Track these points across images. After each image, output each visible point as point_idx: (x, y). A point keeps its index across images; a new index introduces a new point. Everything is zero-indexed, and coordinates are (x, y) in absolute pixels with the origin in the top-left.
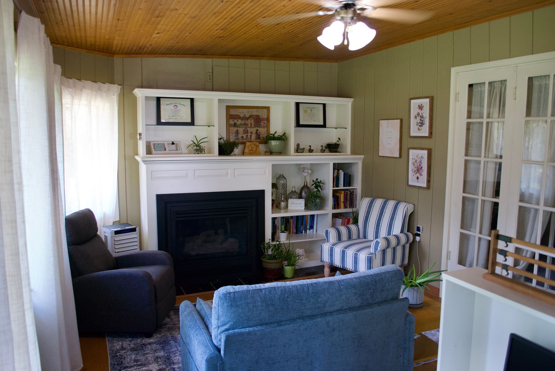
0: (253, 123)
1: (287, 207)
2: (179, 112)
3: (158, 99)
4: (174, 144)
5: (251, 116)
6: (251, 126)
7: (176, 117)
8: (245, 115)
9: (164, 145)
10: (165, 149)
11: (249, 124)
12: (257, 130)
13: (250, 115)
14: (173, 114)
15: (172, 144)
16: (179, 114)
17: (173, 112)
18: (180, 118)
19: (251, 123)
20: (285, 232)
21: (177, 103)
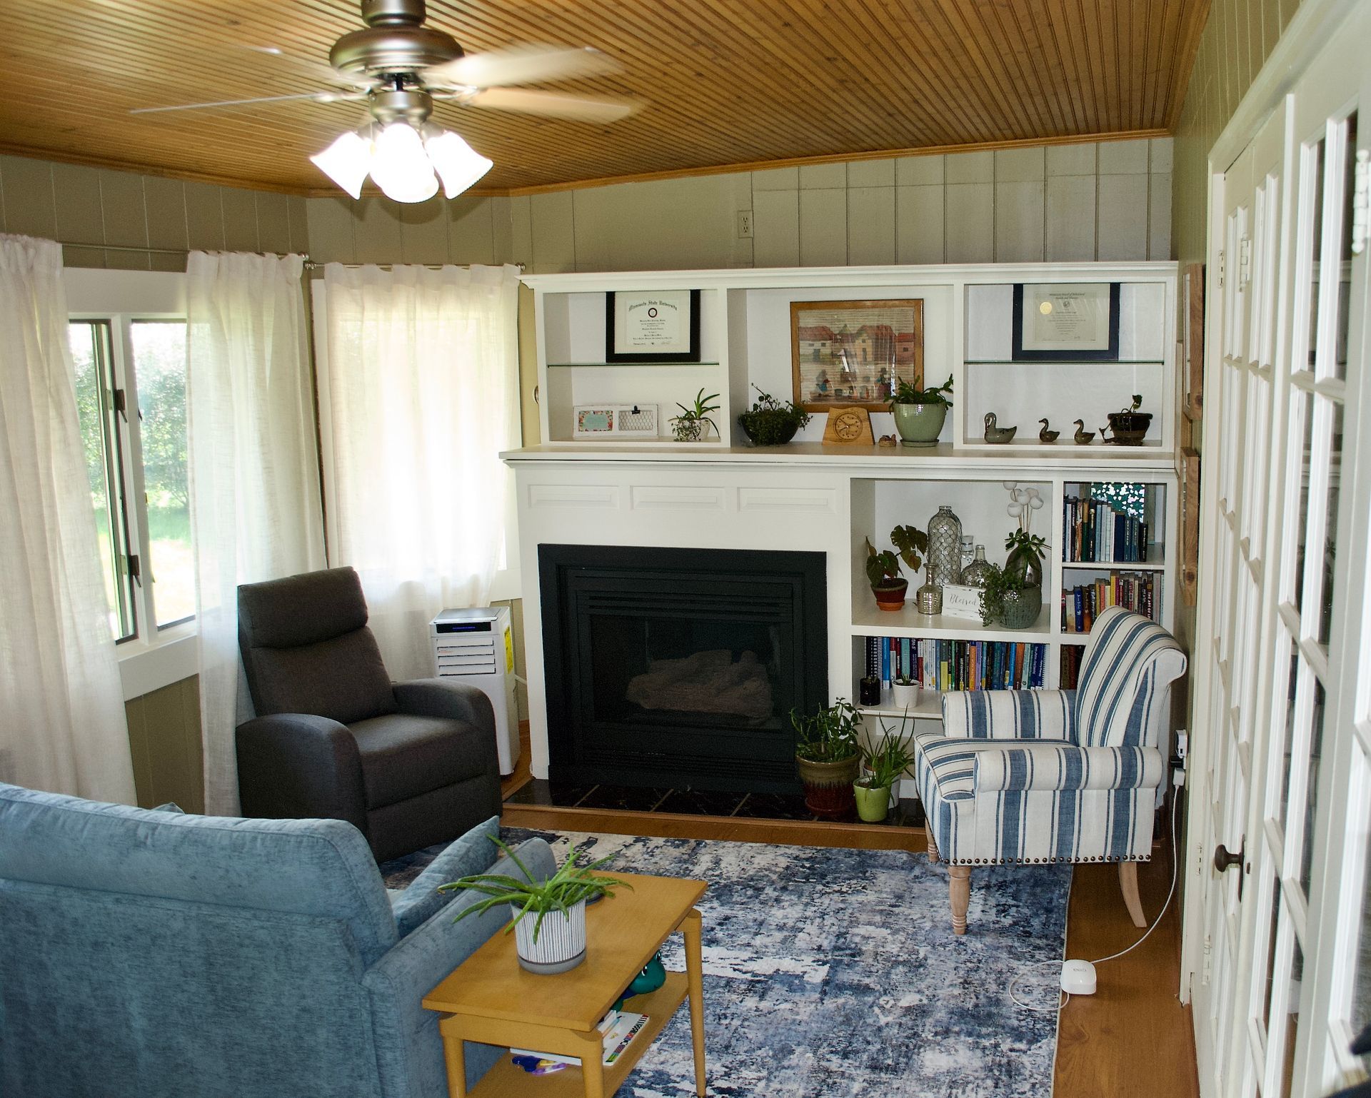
0: (870, 350)
1: (938, 609)
2: (660, 326)
3: (611, 297)
4: (639, 412)
5: (862, 330)
6: (865, 359)
7: (654, 341)
8: (846, 326)
9: (610, 414)
10: (611, 426)
11: (860, 353)
12: (884, 371)
13: (860, 326)
14: (646, 332)
15: (634, 412)
16: (659, 332)
17: (645, 327)
18: (662, 340)
19: (864, 350)
20: (913, 681)
21: (655, 303)
